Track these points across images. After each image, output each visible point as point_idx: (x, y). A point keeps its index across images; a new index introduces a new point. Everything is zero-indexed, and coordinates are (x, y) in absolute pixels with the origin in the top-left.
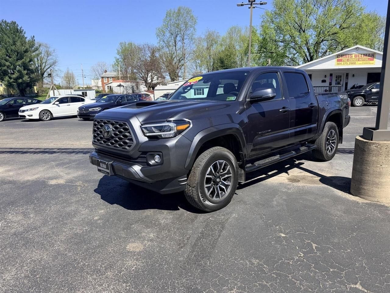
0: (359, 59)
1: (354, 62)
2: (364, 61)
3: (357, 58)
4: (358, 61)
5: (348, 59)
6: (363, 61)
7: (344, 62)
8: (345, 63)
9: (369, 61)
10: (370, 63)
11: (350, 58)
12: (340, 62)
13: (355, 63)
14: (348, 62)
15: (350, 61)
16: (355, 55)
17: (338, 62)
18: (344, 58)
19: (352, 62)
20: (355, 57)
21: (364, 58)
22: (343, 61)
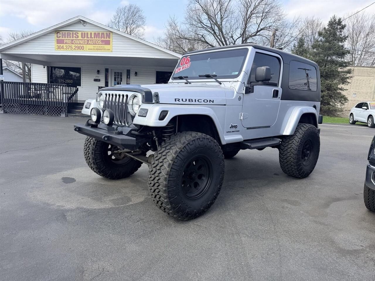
0: (88, 41)
1: (82, 45)
2: (96, 44)
3: (86, 38)
4: (88, 44)
5: (72, 40)
6: (94, 44)
7: (67, 45)
8: (68, 47)
9: (103, 46)
10: (105, 49)
11: (74, 38)
12: (62, 45)
13: (82, 48)
14: (73, 45)
15: (76, 44)
16: (82, 33)
17: (59, 45)
18: (66, 38)
19: (79, 45)
20: (82, 37)
21: (96, 39)
22: (66, 43)
